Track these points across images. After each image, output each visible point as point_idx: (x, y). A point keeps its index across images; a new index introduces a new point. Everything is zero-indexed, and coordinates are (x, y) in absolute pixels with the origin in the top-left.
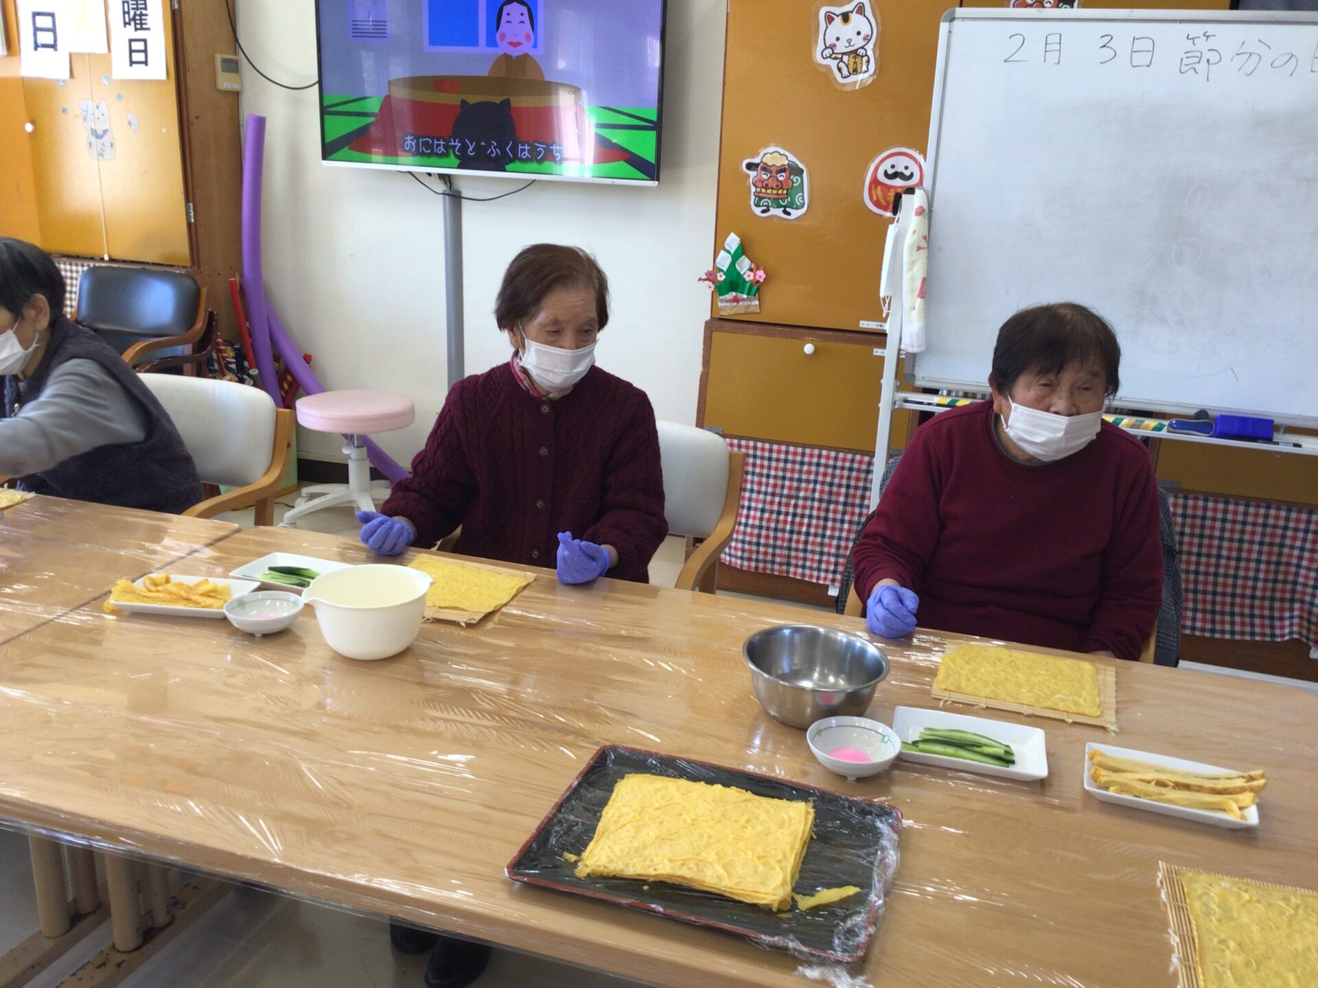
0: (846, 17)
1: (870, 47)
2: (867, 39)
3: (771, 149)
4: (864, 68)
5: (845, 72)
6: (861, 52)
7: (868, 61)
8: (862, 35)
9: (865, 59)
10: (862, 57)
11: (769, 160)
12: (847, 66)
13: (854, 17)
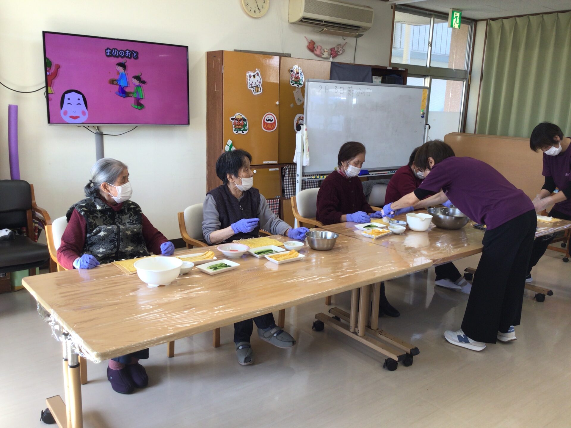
0: (254, 76)
1: (260, 85)
2: (260, 83)
3: (238, 114)
4: (260, 91)
5: (255, 92)
6: (259, 86)
7: (260, 89)
8: (259, 81)
9: (260, 88)
10: (259, 87)
11: (237, 117)
12: (255, 90)
13: (256, 76)
